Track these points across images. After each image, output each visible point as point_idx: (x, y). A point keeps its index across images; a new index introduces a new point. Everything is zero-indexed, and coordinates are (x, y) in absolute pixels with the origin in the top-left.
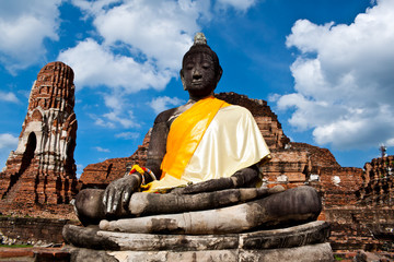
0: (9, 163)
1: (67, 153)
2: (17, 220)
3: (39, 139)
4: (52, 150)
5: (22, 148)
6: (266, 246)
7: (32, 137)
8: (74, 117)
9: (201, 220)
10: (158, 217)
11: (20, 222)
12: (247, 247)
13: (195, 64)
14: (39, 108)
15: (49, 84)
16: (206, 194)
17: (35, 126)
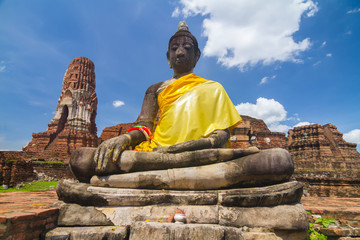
0: (50, 126)
1: (91, 119)
2: (54, 164)
3: (70, 110)
4: (80, 117)
5: (58, 115)
6: (244, 204)
7: (66, 108)
8: (95, 95)
9: (183, 176)
10: (145, 173)
11: (56, 166)
12: (226, 204)
13: (178, 45)
14: (70, 88)
15: (77, 72)
16: (188, 153)
17: (67, 101)
